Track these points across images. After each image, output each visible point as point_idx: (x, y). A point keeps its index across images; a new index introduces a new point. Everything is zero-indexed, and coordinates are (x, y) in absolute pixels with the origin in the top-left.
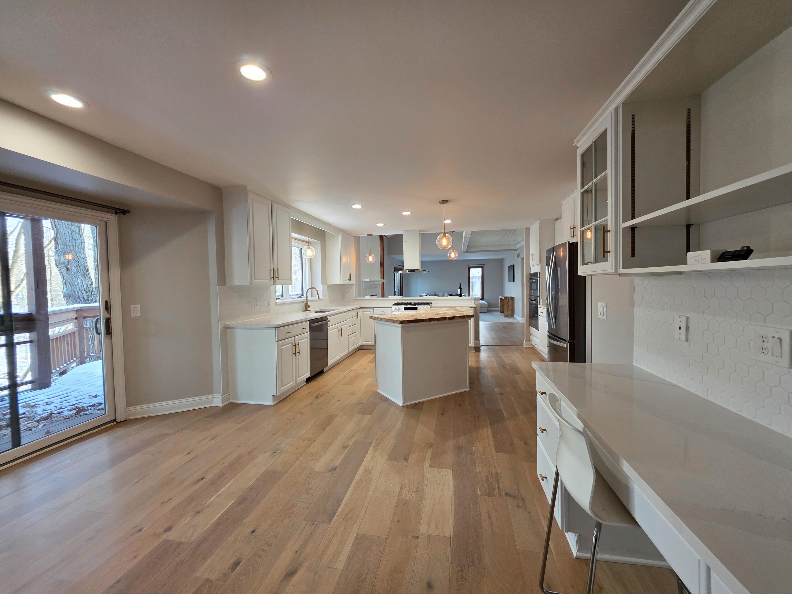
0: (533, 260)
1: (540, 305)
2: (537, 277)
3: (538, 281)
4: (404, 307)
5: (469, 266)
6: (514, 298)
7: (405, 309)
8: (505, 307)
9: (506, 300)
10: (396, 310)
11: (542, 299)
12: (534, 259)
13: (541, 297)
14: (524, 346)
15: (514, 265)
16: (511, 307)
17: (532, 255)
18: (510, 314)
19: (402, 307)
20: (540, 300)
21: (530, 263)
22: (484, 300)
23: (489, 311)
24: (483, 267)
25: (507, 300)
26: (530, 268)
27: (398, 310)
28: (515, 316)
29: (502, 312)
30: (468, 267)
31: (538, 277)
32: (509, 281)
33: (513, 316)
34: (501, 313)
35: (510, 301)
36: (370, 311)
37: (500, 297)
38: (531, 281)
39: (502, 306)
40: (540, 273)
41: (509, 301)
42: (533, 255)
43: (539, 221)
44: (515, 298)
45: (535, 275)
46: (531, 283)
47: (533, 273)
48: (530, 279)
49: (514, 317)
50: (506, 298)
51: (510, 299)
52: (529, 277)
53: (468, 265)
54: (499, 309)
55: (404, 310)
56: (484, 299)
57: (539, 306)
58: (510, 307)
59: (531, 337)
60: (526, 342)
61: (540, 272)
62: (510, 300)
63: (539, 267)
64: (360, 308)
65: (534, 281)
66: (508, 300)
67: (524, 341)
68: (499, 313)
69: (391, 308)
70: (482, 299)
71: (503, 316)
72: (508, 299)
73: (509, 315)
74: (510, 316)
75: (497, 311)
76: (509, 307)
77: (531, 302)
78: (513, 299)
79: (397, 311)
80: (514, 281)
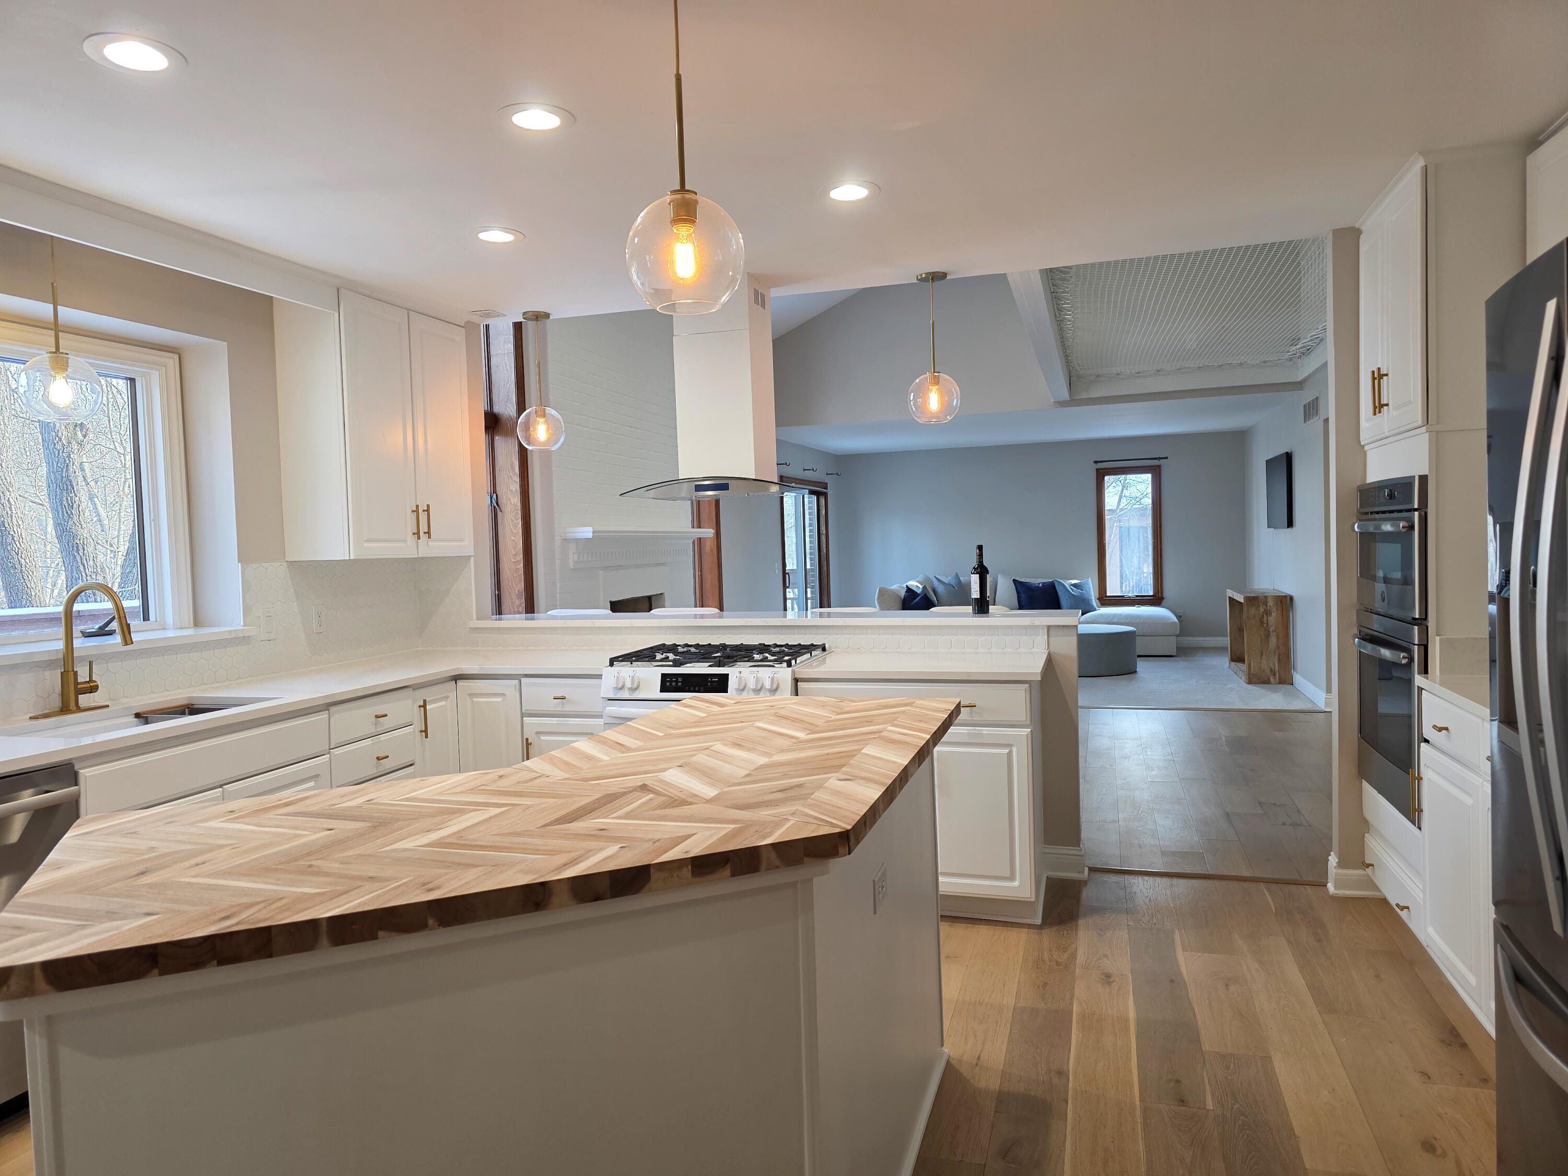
0: (1379, 407)
1: (1426, 672)
2: (1408, 507)
3: (1412, 527)
4: (664, 676)
5: (1100, 466)
6: (1291, 598)
7: (670, 684)
8: (1251, 639)
9: (1253, 611)
10: (621, 689)
11: (1438, 638)
12: (1384, 401)
13: (1432, 623)
14: (1331, 887)
15: (1288, 458)
16: (1278, 637)
17: (1374, 379)
18: (1273, 671)
19: (652, 674)
20: (1425, 648)
21: (1364, 424)
22: (1164, 603)
23: (1183, 652)
24: (1159, 467)
25: (1258, 607)
26: (1365, 454)
27: (634, 689)
28: (1298, 678)
29: (1237, 658)
30: (1097, 470)
31: (1416, 506)
32: (1268, 528)
33: (1286, 679)
34: (1232, 660)
35: (1274, 614)
36: (504, 694)
37: (1230, 593)
38: (1371, 529)
39: (1238, 631)
40: (1423, 479)
41: (1267, 613)
42: (1378, 377)
43: (1421, 163)
44: (1294, 597)
45: (1391, 496)
46: (1368, 540)
47: (1381, 486)
48: (1364, 515)
49: (1292, 684)
50: (1253, 600)
51: (1271, 603)
52: (1355, 505)
53: (1096, 462)
54: (1226, 641)
55: (663, 689)
56: (1162, 598)
57: (1419, 680)
58: (1273, 641)
59: (1372, 843)
60: (1340, 865)
61: (1425, 472)
62: (1275, 607)
63: (1421, 442)
64: (456, 678)
65: (1387, 527)
66: (1263, 608)
67: (1333, 860)
68: (1223, 662)
69: (599, 677)
70: (1156, 600)
71: (1243, 678)
72: (1265, 603)
73: (1268, 671)
74: (1272, 680)
75: (1217, 650)
76: (1268, 636)
77: (1369, 649)
78: (1286, 603)
79: (626, 695)
80: (1290, 524)
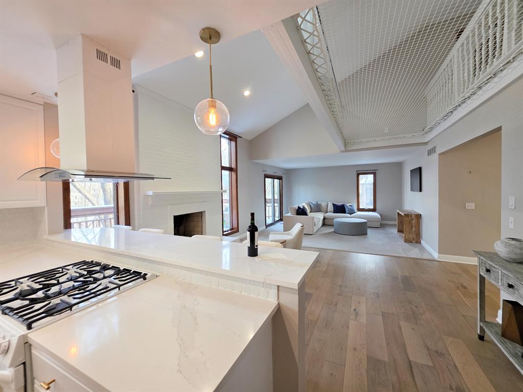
8: (406, 226)
9: (407, 219)
16: (415, 228)
22: (376, 211)
23: (382, 226)
24: (375, 172)
28: (422, 242)
29: (401, 231)
33: (418, 242)
34: (398, 231)
37: (398, 211)
39: (401, 223)
41: (412, 219)
44: (422, 215)
50: (407, 214)
53: (357, 171)
62: (414, 218)
66: (410, 218)
68: (395, 231)
71: (403, 240)
72: (411, 216)
73: (412, 239)
75: (393, 226)
76: (412, 227)
78: (419, 216)
80: (421, 190)
